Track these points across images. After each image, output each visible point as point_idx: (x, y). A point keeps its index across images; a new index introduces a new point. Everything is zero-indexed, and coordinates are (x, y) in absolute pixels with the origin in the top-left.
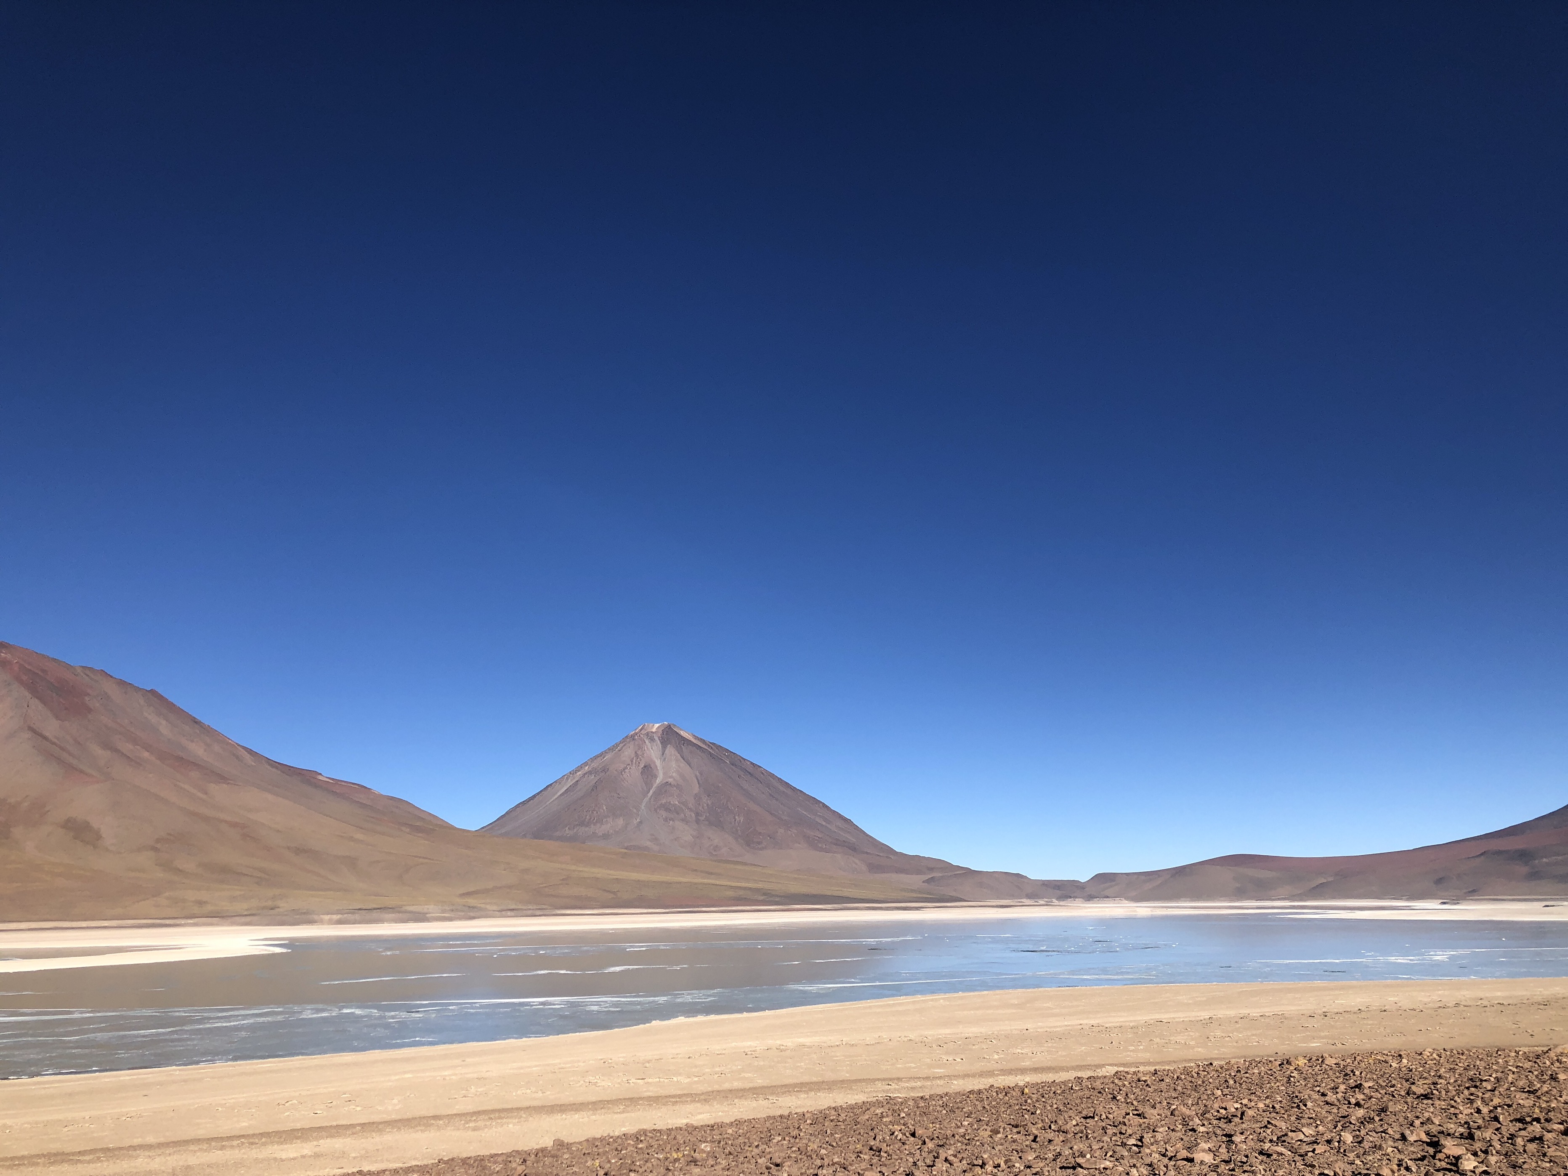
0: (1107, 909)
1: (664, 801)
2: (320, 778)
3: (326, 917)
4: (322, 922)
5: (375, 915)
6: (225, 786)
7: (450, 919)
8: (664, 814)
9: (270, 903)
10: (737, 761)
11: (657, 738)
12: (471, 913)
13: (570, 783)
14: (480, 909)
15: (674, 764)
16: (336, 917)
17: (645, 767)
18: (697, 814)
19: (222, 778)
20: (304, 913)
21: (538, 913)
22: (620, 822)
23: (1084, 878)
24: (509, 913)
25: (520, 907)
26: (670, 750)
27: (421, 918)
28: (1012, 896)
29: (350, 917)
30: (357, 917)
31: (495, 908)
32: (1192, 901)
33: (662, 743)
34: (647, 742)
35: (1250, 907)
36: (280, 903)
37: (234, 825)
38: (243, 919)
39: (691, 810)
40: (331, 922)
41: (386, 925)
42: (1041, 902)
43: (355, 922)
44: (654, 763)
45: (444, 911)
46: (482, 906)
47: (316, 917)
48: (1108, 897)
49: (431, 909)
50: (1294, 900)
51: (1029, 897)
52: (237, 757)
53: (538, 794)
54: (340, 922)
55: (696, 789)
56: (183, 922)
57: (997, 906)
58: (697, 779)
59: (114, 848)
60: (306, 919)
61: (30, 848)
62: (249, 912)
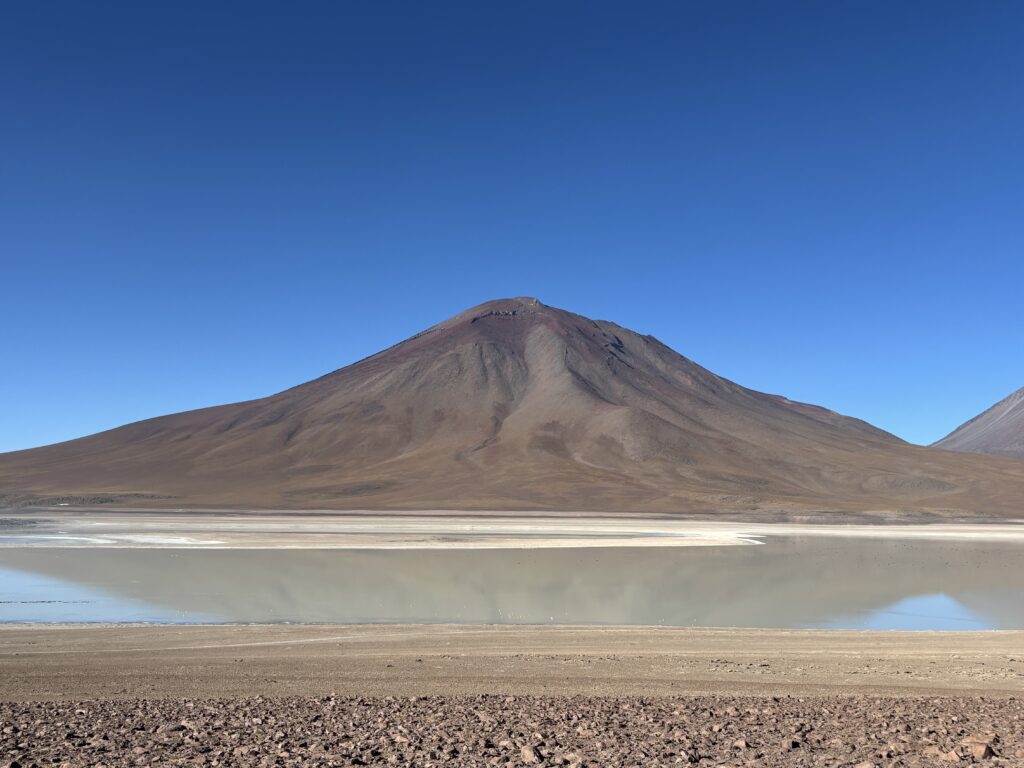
2: (785, 401)
3: (798, 518)
4: (794, 522)
6: (710, 410)
9: (752, 504)
12: (927, 519)
14: (934, 515)
16: (805, 518)
19: (707, 404)
20: (781, 514)
21: (989, 520)
25: (972, 514)
27: (879, 521)
29: (819, 518)
30: (824, 518)
31: (948, 514)
36: (759, 504)
37: (720, 442)
38: (733, 517)
40: (802, 522)
41: (849, 526)
43: (822, 523)
45: (900, 516)
47: (790, 518)
49: (889, 514)
52: (718, 387)
54: (809, 522)
59: (633, 458)
60: (782, 518)
61: (578, 457)
62: (736, 511)
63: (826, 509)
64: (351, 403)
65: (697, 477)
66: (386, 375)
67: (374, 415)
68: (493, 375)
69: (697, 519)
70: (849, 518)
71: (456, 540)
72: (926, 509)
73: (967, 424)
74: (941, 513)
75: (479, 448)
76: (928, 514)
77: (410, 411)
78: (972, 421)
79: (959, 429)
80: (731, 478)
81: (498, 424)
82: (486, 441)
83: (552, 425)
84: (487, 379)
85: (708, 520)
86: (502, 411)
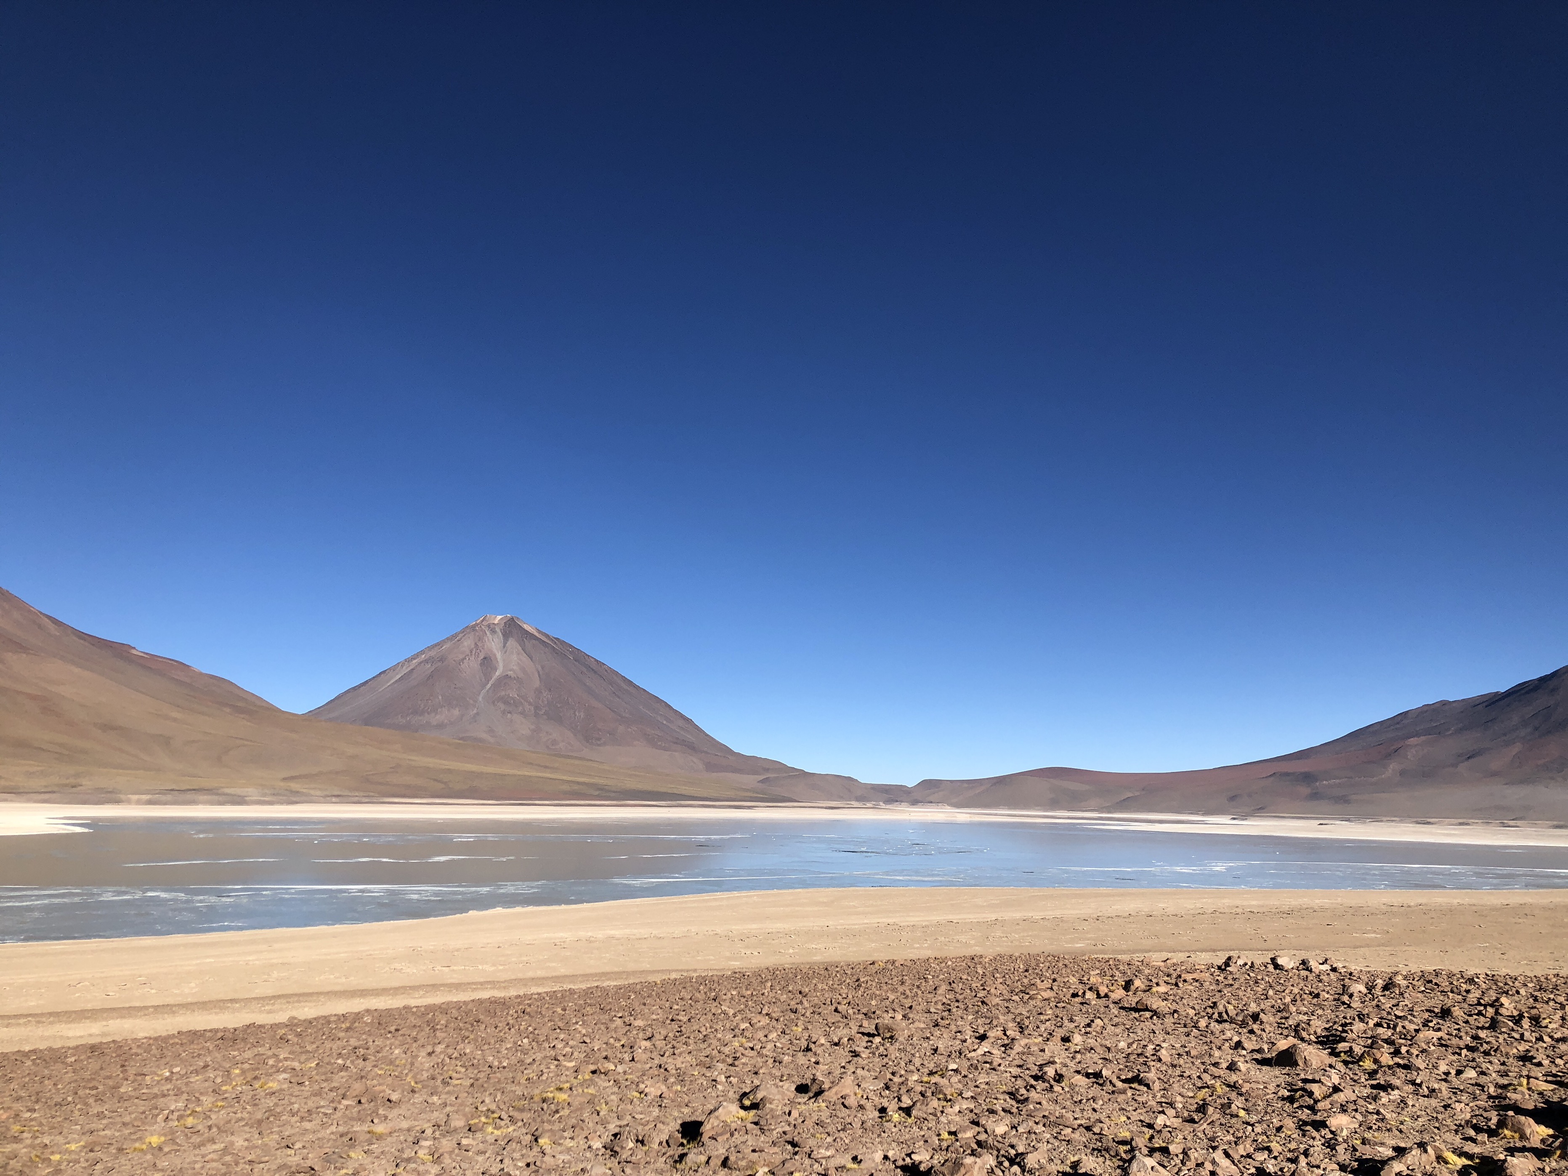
0: (929, 814)
1: (503, 693)
2: (134, 652)
3: (135, 797)
4: (129, 802)
5: (189, 796)
6: (24, 655)
7: (271, 803)
8: (502, 706)
9: (72, 781)
10: (580, 657)
11: (498, 630)
12: (293, 798)
13: (405, 670)
14: (303, 794)
15: (515, 657)
16: (145, 797)
17: (485, 658)
18: (537, 708)
19: (20, 647)
20: (110, 792)
21: (364, 799)
22: (456, 712)
23: (911, 783)
24: (334, 799)
25: (346, 792)
26: (512, 643)
27: (239, 801)
28: (841, 798)
29: (163, 798)
30: (169, 797)
31: (319, 793)
32: (1010, 809)
33: (504, 635)
34: (488, 633)
35: (1062, 817)
36: (83, 781)
37: (33, 698)
38: (40, 796)
39: (530, 704)
40: (139, 802)
41: (200, 807)
42: (869, 805)
43: (165, 804)
44: (495, 655)
45: (265, 795)
46: (304, 791)
47: (122, 797)
48: (931, 802)
49: (251, 792)
50: (1102, 812)
51: (858, 799)
52: (40, 626)
53: (370, 680)
54: (150, 802)
55: (537, 683)
57: (826, 808)
58: (539, 672)
60: (109, 797)
62: (49, 789)
72: (295, 788)
74: (312, 792)
79: (342, 697)
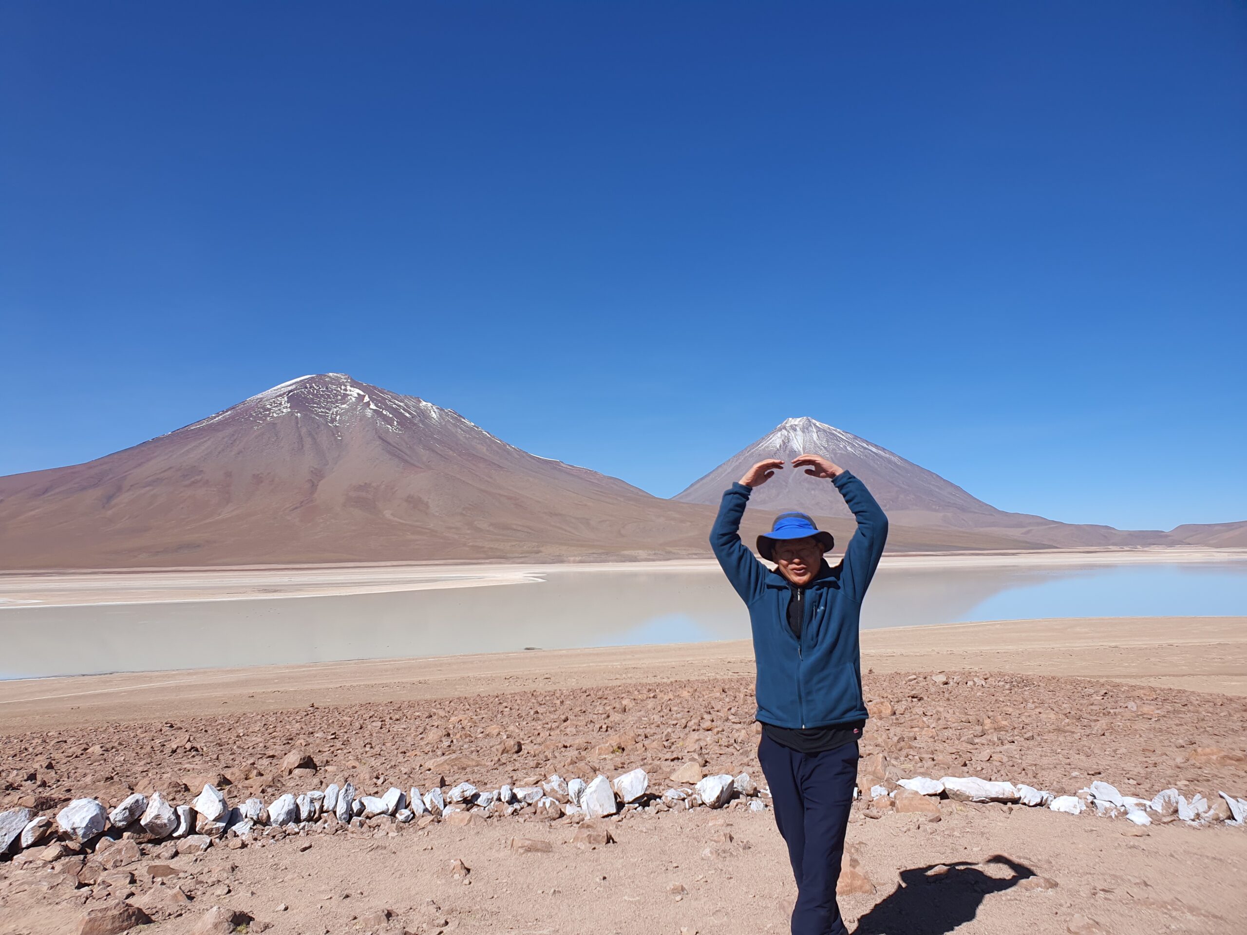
0: (1188, 554)
3: (572, 559)
4: (569, 562)
5: (604, 557)
6: (501, 472)
7: (653, 560)
8: (806, 485)
9: (535, 549)
11: (798, 429)
12: (669, 556)
13: (734, 464)
14: (674, 553)
15: (812, 446)
16: (578, 559)
17: (790, 450)
19: (500, 468)
20: (558, 556)
22: (773, 491)
23: (1168, 529)
24: (694, 556)
27: (634, 559)
28: (1099, 544)
29: (588, 559)
30: (592, 559)
31: (684, 552)
34: (791, 432)
36: (542, 549)
37: (509, 498)
38: (520, 560)
40: (574, 562)
41: (611, 564)
43: (590, 563)
45: (649, 555)
47: (565, 559)
48: (1189, 544)
49: (642, 553)
51: (1116, 544)
54: (581, 562)
56: (483, 561)
57: (1085, 552)
59: (437, 514)
60: (559, 560)
61: (388, 514)
62: (523, 555)
63: (594, 551)
64: (170, 468)
65: (491, 528)
66: (205, 442)
67: (193, 479)
68: (308, 441)
69: (491, 563)
70: (611, 558)
71: (275, 591)
72: (669, 549)
73: (698, 481)
75: (296, 508)
76: (670, 552)
77: (229, 475)
78: (702, 479)
79: (692, 485)
80: (519, 528)
81: (314, 486)
82: (302, 502)
83: (365, 487)
84: (303, 447)
85: (500, 563)
86: (317, 475)
